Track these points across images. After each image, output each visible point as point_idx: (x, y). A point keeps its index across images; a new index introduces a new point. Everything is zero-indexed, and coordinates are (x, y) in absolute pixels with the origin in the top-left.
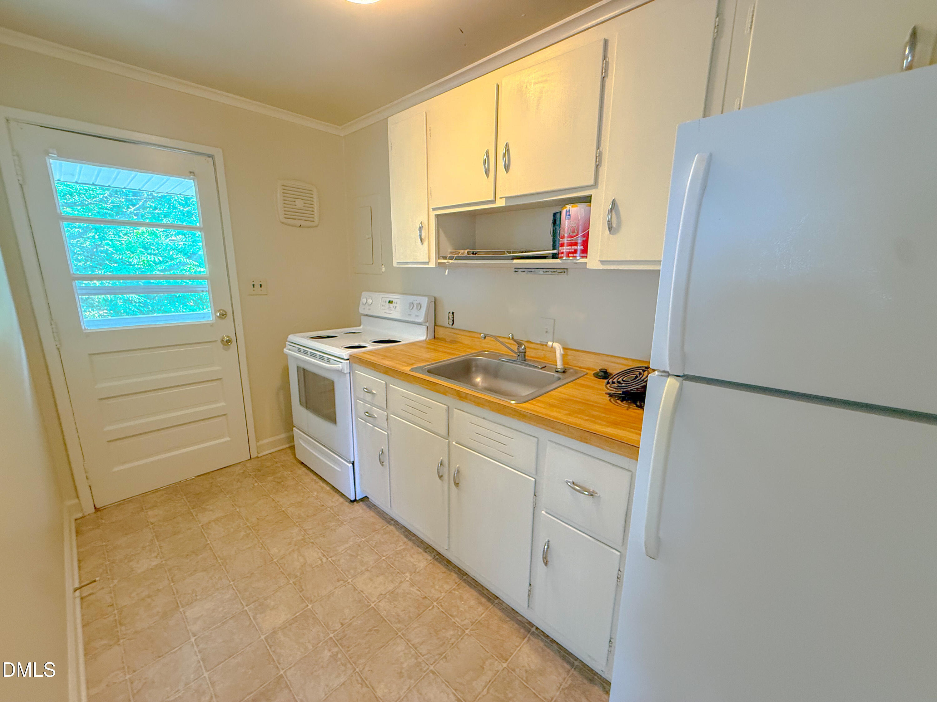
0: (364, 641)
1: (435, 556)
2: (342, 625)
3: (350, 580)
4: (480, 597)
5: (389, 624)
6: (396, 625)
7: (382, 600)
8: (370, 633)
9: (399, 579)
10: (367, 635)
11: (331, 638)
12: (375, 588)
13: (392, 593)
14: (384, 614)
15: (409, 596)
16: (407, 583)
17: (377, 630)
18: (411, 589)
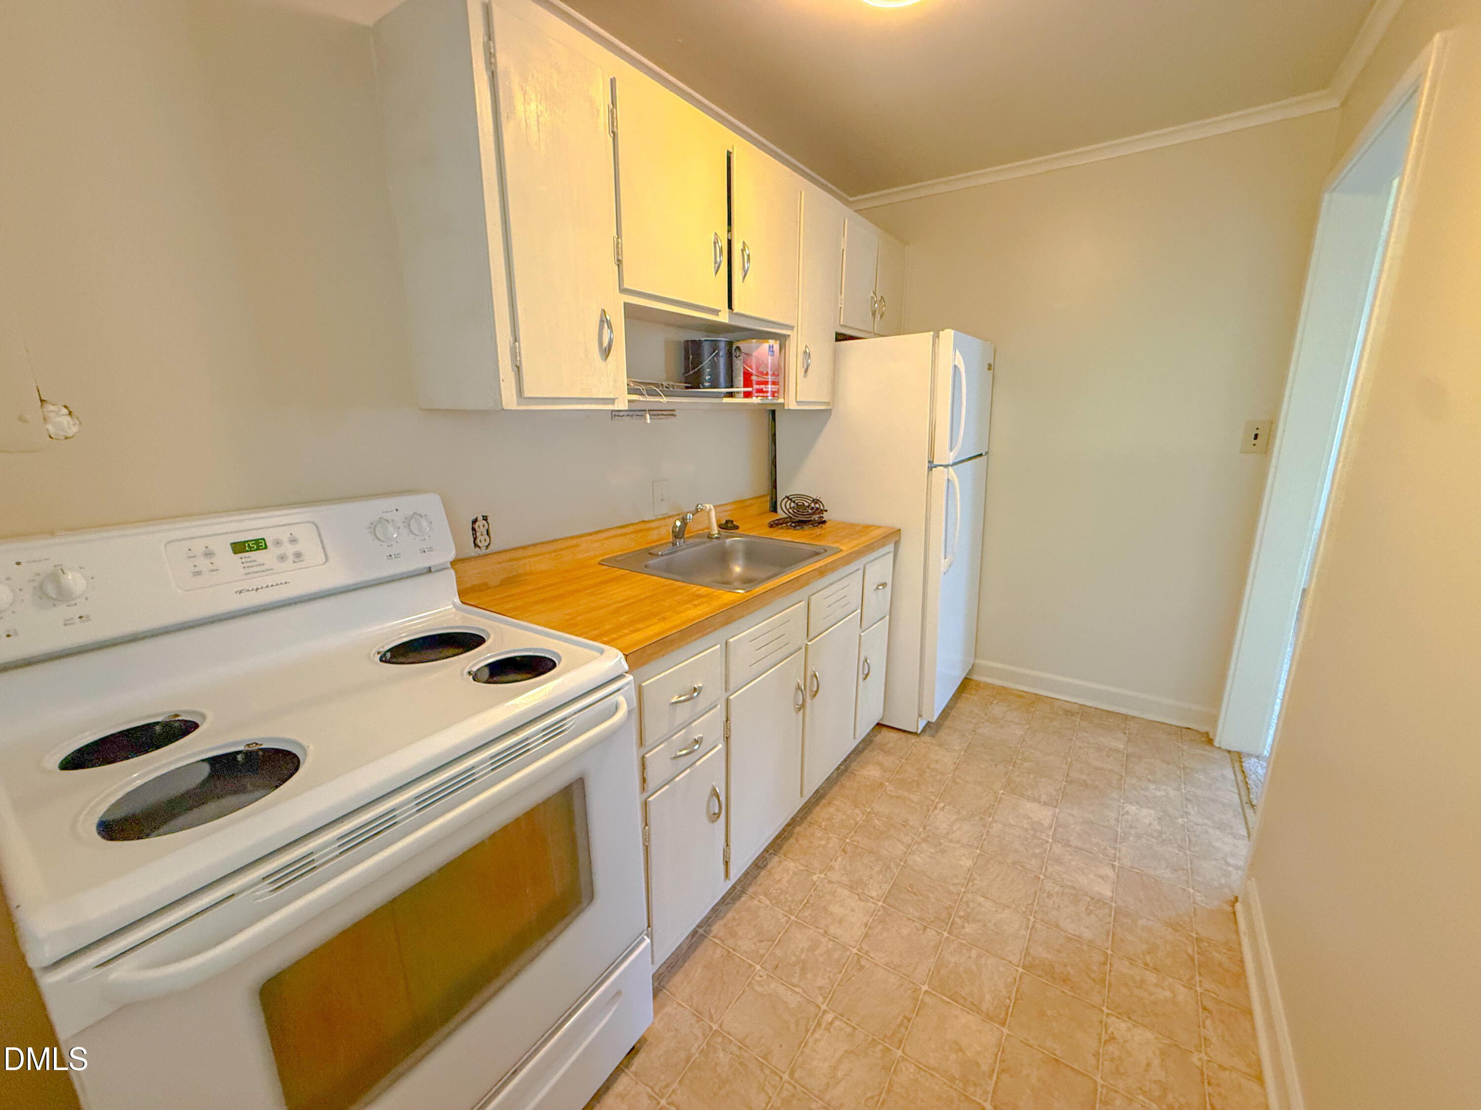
0: (931, 895)
1: (771, 854)
2: (925, 928)
3: (855, 951)
4: (821, 804)
5: (896, 878)
6: (895, 870)
7: (868, 896)
8: (918, 894)
9: (827, 886)
10: (921, 895)
11: (949, 933)
12: (852, 910)
13: (852, 888)
14: (886, 887)
15: (848, 868)
16: (829, 875)
17: (910, 887)
18: (837, 867)
